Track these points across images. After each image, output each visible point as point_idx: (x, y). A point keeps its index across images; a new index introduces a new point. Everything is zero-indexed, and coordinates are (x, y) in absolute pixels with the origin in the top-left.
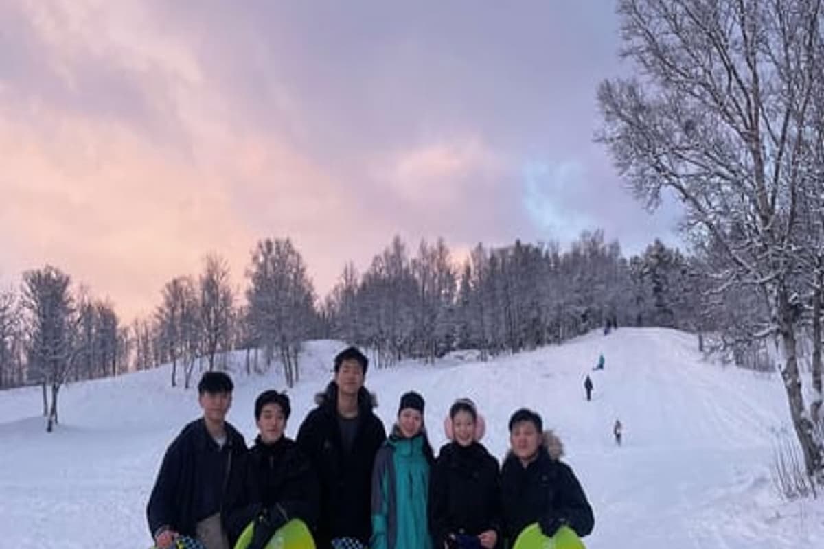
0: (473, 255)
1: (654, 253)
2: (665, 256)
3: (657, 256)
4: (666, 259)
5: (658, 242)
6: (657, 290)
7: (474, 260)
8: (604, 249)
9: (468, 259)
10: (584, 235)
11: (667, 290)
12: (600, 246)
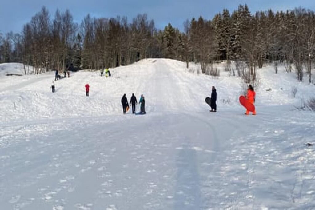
0: (85, 20)
1: (168, 29)
2: (172, 30)
3: (169, 30)
4: (173, 32)
5: (169, 25)
6: (169, 45)
7: (86, 23)
8: (147, 23)
9: (83, 22)
10: (139, 16)
11: (173, 45)
12: (146, 21)
